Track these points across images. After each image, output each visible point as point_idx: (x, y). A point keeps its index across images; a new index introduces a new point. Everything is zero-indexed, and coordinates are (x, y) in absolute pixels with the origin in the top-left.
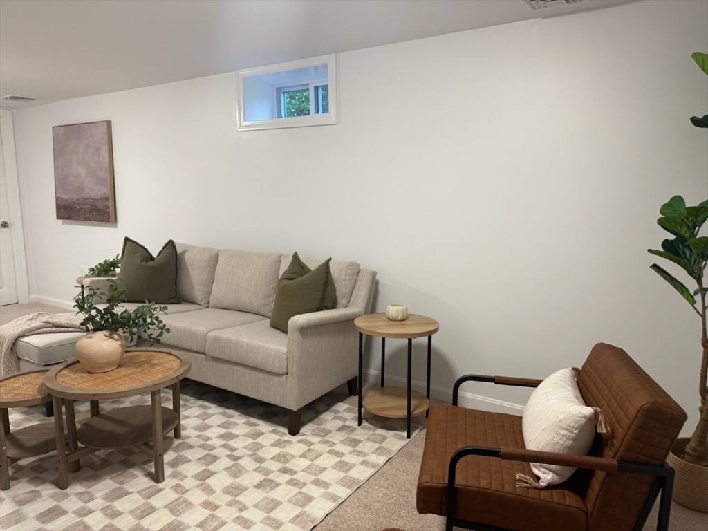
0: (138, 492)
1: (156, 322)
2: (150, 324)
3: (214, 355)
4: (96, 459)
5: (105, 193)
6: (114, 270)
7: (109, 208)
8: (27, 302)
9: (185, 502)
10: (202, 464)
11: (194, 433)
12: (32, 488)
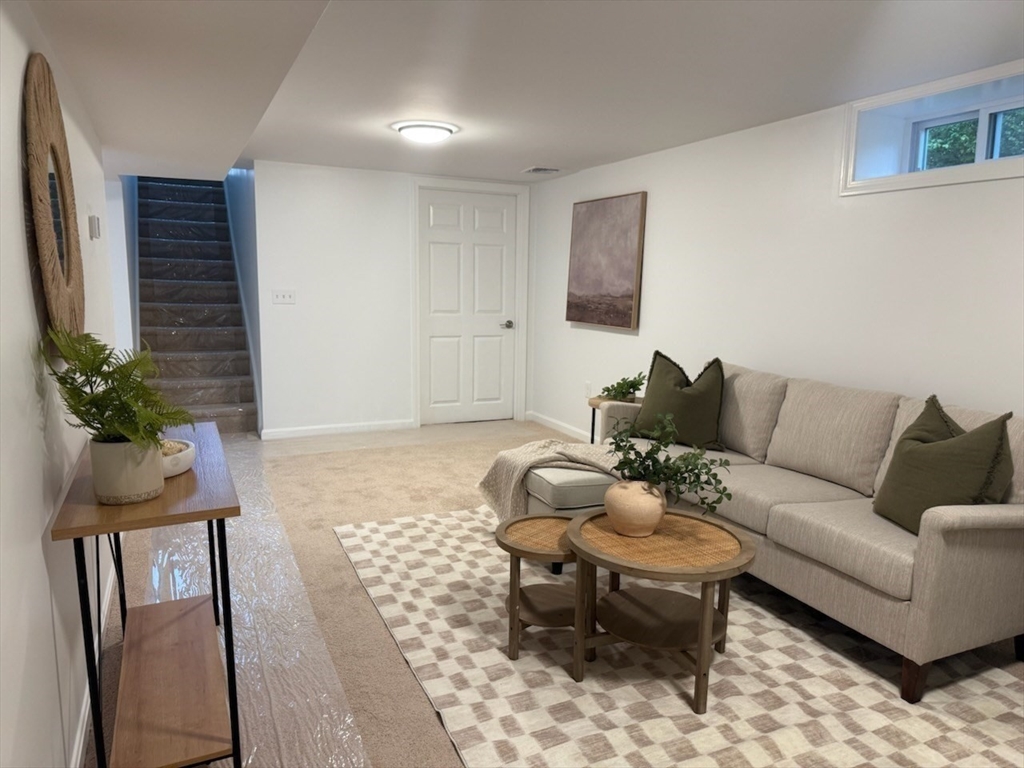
0: (671, 718)
1: (713, 481)
2: (706, 482)
3: (781, 541)
4: (614, 651)
5: (628, 289)
6: (633, 393)
7: (631, 309)
8: (523, 419)
9: (740, 758)
10: (760, 704)
11: (744, 652)
12: (541, 667)
